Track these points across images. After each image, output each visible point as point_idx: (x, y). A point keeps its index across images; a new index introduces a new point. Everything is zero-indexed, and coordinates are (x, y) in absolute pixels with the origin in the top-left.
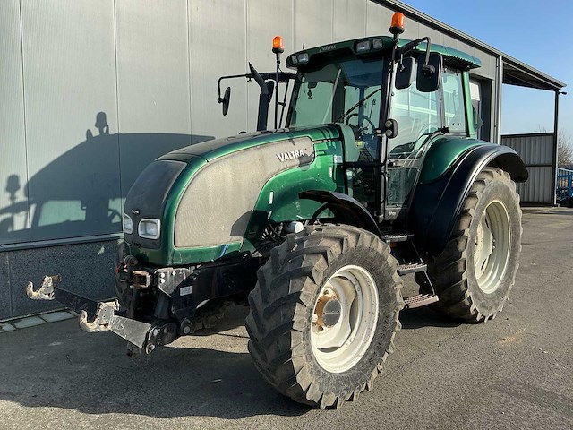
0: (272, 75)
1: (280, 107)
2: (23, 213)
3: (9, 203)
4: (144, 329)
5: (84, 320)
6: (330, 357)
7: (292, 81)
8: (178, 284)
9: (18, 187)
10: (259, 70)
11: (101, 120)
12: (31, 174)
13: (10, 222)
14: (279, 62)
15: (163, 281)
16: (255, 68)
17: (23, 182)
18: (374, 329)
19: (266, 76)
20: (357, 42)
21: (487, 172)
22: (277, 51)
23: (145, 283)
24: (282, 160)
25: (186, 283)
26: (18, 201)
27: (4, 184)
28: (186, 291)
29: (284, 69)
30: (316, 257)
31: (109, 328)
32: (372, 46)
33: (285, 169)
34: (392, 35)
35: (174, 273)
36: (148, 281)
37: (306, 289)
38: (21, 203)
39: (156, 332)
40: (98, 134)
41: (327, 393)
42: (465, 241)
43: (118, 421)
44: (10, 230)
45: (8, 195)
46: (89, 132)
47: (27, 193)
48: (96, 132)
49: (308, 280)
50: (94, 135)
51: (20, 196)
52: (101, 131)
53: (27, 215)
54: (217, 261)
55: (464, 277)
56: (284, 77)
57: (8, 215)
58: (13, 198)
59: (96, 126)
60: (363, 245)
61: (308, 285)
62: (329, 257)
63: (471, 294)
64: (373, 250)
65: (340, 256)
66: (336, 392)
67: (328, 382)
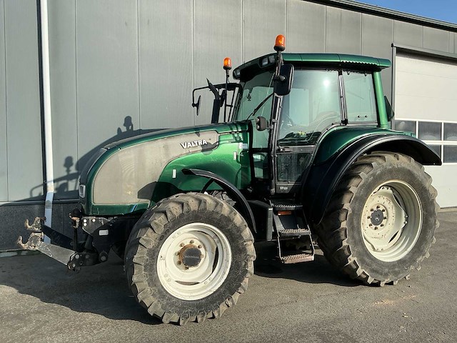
0: (223, 86)
1: (228, 108)
2: (74, 180)
3: (65, 174)
4: (69, 254)
5: (20, 242)
6: (187, 289)
7: (237, 89)
8: (97, 228)
9: (72, 165)
10: (214, 83)
11: (128, 121)
12: (80, 156)
13: (66, 185)
14: (228, 76)
15: (85, 225)
16: (210, 82)
17: (75, 161)
18: (227, 273)
19: (219, 86)
20: (261, 59)
21: (380, 156)
22: (226, 68)
23: (75, 225)
24: (185, 147)
25: (103, 228)
26: (71, 172)
27: (63, 162)
28: (103, 233)
29: (232, 80)
30: (160, 214)
31: (37, 248)
32: (269, 61)
33: (187, 154)
34: (276, 52)
35: (94, 220)
36: (77, 224)
37: (147, 236)
38: (73, 174)
39: (77, 257)
40: (126, 130)
41: (170, 312)
42: (345, 213)
43: (54, 309)
44: (66, 190)
45: (65, 169)
46: (119, 130)
47: (77, 168)
48: (124, 129)
49: (150, 230)
50: (123, 131)
51: (73, 170)
52: (128, 128)
53: (77, 181)
54: (126, 215)
55: (345, 243)
56: (231, 87)
57: (65, 181)
58: (68, 171)
59: (124, 125)
60: (206, 209)
61: (149, 234)
62: (169, 215)
63: (355, 259)
64: (217, 213)
65: (182, 215)
66: (179, 313)
67: (172, 305)
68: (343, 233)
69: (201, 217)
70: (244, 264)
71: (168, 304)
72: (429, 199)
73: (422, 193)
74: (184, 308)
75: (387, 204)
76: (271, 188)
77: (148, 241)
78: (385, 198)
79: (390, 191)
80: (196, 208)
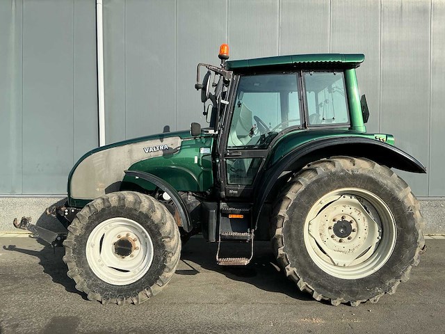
4: (53, 235)
15: (66, 214)
24: (147, 152)
35: (73, 211)
39: (59, 238)
60: (125, 206)
61: (77, 223)
62: (92, 209)
63: (295, 269)
64: (136, 210)
65: (103, 210)
66: (101, 294)
67: (97, 286)
68: (280, 240)
69: (122, 213)
70: (162, 259)
71: (93, 284)
72: (403, 212)
73: (393, 205)
74: (107, 290)
75: (355, 214)
76: (221, 191)
77: (75, 230)
78: (352, 207)
79: (354, 200)
80: (116, 205)
